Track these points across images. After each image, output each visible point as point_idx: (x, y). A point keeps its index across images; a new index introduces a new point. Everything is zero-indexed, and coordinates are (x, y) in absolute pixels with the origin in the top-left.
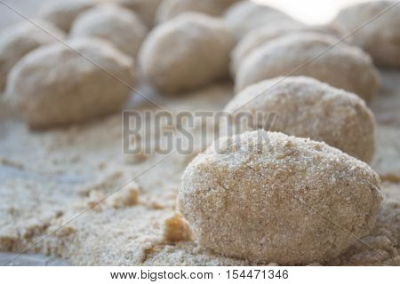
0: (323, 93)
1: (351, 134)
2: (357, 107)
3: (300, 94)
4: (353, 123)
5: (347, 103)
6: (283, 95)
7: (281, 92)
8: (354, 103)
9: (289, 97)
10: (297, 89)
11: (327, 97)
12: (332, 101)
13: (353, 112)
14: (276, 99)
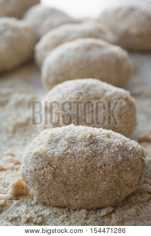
0: (105, 91)
1: (123, 118)
2: (127, 99)
3: (91, 92)
4: (125, 110)
5: (120, 98)
6: (81, 94)
7: (78, 91)
8: (124, 97)
9: (84, 95)
10: (89, 89)
11: (108, 94)
12: (111, 96)
13: (124, 103)
14: (76, 97)
